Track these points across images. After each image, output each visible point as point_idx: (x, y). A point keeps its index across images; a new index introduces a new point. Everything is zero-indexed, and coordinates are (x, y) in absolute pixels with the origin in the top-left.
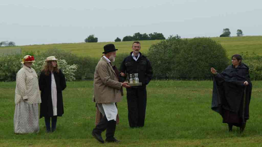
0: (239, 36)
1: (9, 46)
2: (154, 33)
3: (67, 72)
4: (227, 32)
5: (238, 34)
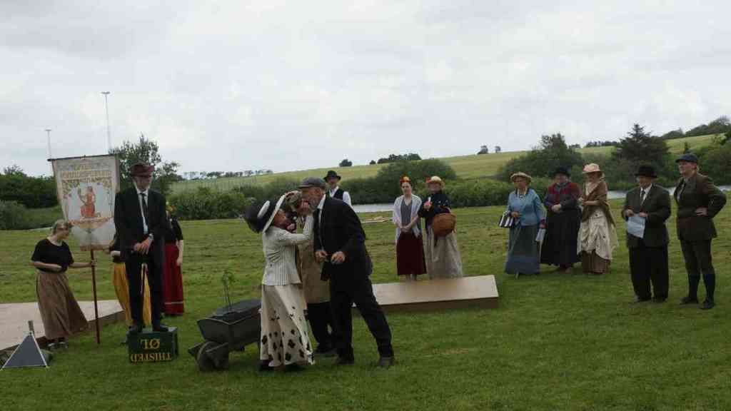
0: (496, 152)
2: (410, 154)
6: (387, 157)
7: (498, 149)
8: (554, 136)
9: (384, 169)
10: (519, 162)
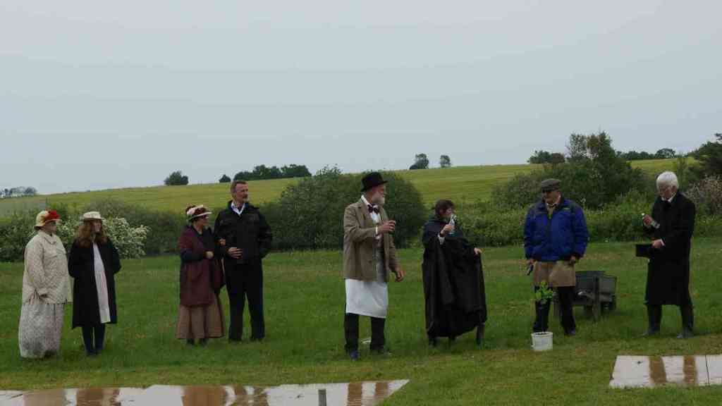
0: (443, 167)
1: (26, 196)
2: (291, 165)
3: (129, 241)
4: (423, 161)
5: (442, 163)
7: (446, 159)
8: (593, 136)
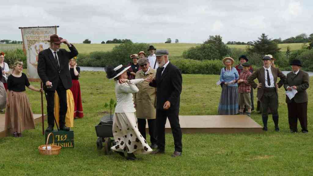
0: (175, 43)
2: (126, 39)
6: (112, 40)
7: (177, 41)
9: (116, 47)
10: (195, 50)
